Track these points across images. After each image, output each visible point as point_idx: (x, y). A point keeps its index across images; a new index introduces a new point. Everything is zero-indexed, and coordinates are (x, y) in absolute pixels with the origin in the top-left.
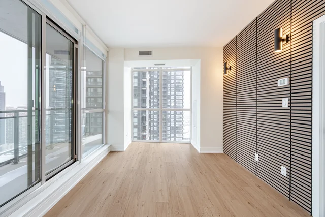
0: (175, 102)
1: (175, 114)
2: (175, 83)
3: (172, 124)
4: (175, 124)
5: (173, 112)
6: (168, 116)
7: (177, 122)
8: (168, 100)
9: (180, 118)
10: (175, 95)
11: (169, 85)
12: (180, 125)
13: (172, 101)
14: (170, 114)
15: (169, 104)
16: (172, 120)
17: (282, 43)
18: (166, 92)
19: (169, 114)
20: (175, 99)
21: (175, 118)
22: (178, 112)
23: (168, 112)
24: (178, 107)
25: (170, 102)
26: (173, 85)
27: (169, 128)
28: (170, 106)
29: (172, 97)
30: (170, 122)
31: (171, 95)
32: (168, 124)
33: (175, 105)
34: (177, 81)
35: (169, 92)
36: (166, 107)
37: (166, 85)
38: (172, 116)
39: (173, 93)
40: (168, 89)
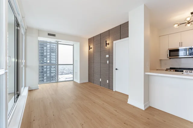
0: (50, 60)
1: (50, 68)
2: (50, 47)
3: (48, 75)
4: (50, 75)
5: (48, 67)
6: (45, 70)
7: (52, 73)
8: (45, 59)
9: (54, 70)
10: (50, 55)
11: (45, 48)
12: (54, 75)
13: (48, 59)
14: (47, 68)
15: (46, 61)
16: (48, 72)
17: (107, 45)
18: (43, 53)
19: (45, 68)
20: (50, 58)
21: (50, 70)
22: (53, 67)
23: (45, 67)
24: (52, 63)
25: (47, 60)
26: (49, 48)
27: (45, 78)
28: (46, 62)
29: (48, 56)
30: (47, 73)
31: (47, 55)
32: (45, 75)
33: (50, 62)
34: (51, 46)
35: (46, 53)
36: (43, 64)
37: (43, 47)
38: (48, 69)
39: (48, 54)
40: (45, 51)
